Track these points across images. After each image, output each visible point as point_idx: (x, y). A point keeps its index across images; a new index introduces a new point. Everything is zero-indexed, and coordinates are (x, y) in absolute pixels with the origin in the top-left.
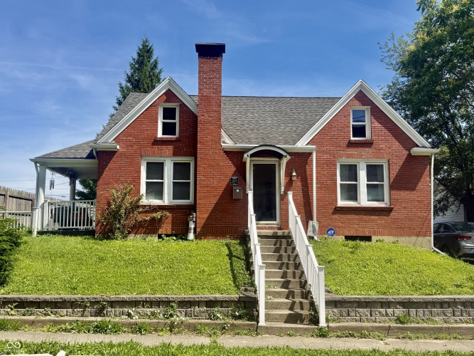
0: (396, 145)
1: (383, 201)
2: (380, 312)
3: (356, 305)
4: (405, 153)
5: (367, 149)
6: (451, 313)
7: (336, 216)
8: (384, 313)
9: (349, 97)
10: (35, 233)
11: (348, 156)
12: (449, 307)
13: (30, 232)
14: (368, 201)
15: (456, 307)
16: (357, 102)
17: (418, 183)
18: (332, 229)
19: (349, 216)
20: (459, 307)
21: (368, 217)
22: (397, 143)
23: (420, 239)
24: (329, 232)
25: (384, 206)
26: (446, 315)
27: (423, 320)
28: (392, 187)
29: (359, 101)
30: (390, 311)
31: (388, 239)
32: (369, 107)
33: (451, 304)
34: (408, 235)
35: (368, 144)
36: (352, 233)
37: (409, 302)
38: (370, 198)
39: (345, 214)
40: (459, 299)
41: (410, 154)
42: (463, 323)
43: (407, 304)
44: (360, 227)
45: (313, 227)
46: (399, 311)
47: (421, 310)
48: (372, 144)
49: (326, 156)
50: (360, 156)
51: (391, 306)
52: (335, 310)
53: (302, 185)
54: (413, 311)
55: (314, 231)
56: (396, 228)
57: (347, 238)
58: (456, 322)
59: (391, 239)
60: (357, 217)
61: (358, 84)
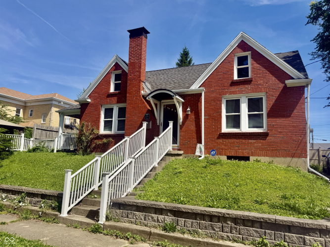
0: (273, 80)
1: (263, 127)
2: (152, 218)
3: (134, 208)
4: (281, 86)
5: (246, 86)
6: (219, 228)
7: (221, 141)
8: (156, 219)
9: (232, 47)
10: (55, 151)
11: (231, 93)
12: (219, 222)
13: (53, 151)
14: (249, 127)
15: (225, 222)
16: (239, 50)
17: (293, 111)
18: (214, 150)
19: (230, 140)
20: (229, 222)
21: (247, 141)
22: (274, 78)
23: (295, 159)
24: (212, 153)
25: (262, 131)
26: (214, 230)
27: (189, 230)
28: (269, 116)
29: (241, 49)
30: (161, 217)
31: (264, 159)
32: (250, 52)
33: (221, 219)
34: (283, 156)
35: (249, 82)
36: (233, 154)
37: (178, 211)
38: (251, 126)
39: (228, 138)
40: (228, 214)
41: (285, 86)
42: (230, 240)
43: (177, 213)
44: (240, 149)
45: (200, 148)
46: (169, 219)
47: (189, 221)
48: (252, 81)
49: (213, 95)
50: (241, 92)
51: (163, 212)
52: (118, 211)
53: (195, 118)
54: (182, 221)
55: (201, 151)
56: (272, 150)
57: (229, 158)
58: (222, 238)
59: (267, 159)
60: (238, 141)
61: (240, 35)
